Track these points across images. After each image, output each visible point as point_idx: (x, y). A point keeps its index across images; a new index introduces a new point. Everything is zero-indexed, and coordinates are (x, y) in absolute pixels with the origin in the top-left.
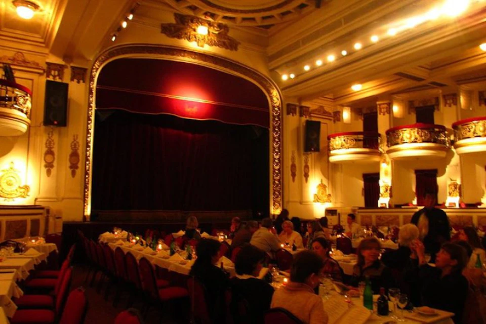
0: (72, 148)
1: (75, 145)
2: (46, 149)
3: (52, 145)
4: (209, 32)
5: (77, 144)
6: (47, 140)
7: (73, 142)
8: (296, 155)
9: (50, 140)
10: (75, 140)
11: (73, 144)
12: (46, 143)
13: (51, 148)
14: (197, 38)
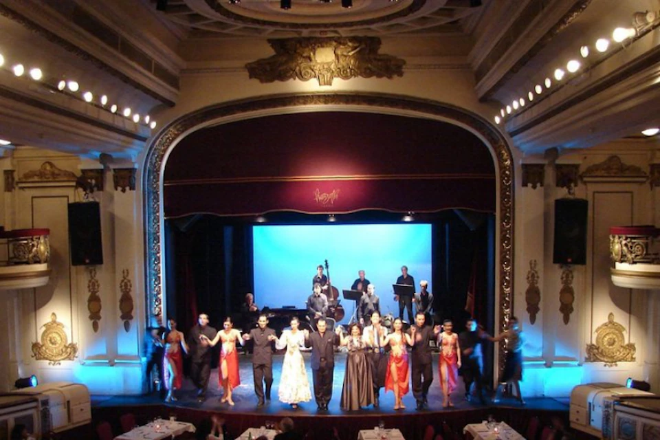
0: (122, 290)
1: (126, 285)
2: (90, 294)
3: (96, 287)
4: (337, 56)
5: (129, 284)
6: (90, 281)
7: (123, 281)
8: (540, 268)
9: (93, 280)
10: (124, 278)
11: (123, 284)
12: (89, 287)
13: (96, 292)
14: (317, 72)
